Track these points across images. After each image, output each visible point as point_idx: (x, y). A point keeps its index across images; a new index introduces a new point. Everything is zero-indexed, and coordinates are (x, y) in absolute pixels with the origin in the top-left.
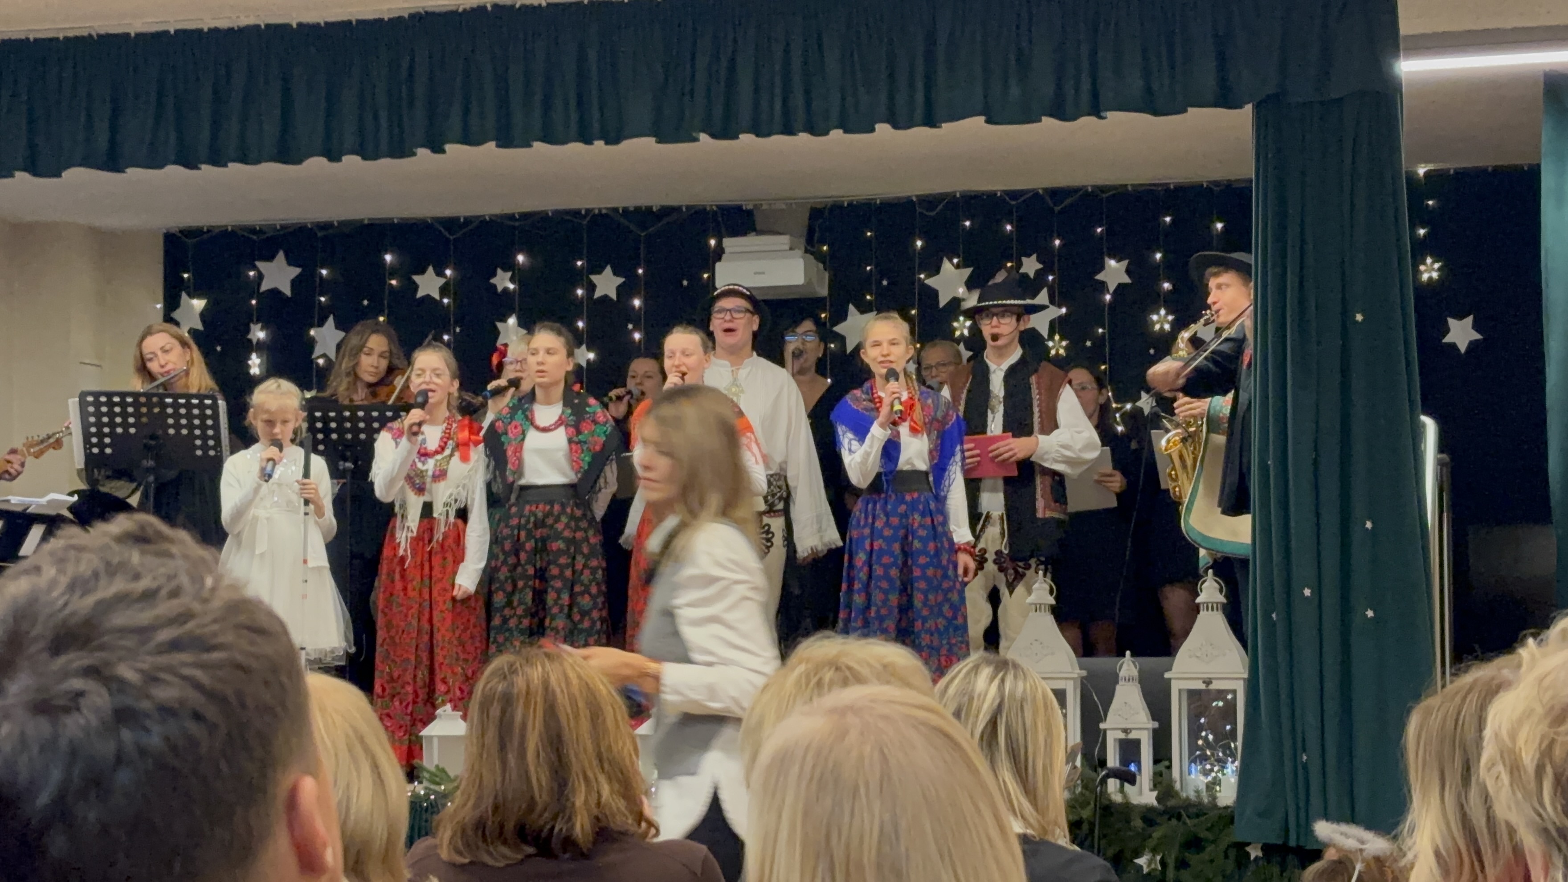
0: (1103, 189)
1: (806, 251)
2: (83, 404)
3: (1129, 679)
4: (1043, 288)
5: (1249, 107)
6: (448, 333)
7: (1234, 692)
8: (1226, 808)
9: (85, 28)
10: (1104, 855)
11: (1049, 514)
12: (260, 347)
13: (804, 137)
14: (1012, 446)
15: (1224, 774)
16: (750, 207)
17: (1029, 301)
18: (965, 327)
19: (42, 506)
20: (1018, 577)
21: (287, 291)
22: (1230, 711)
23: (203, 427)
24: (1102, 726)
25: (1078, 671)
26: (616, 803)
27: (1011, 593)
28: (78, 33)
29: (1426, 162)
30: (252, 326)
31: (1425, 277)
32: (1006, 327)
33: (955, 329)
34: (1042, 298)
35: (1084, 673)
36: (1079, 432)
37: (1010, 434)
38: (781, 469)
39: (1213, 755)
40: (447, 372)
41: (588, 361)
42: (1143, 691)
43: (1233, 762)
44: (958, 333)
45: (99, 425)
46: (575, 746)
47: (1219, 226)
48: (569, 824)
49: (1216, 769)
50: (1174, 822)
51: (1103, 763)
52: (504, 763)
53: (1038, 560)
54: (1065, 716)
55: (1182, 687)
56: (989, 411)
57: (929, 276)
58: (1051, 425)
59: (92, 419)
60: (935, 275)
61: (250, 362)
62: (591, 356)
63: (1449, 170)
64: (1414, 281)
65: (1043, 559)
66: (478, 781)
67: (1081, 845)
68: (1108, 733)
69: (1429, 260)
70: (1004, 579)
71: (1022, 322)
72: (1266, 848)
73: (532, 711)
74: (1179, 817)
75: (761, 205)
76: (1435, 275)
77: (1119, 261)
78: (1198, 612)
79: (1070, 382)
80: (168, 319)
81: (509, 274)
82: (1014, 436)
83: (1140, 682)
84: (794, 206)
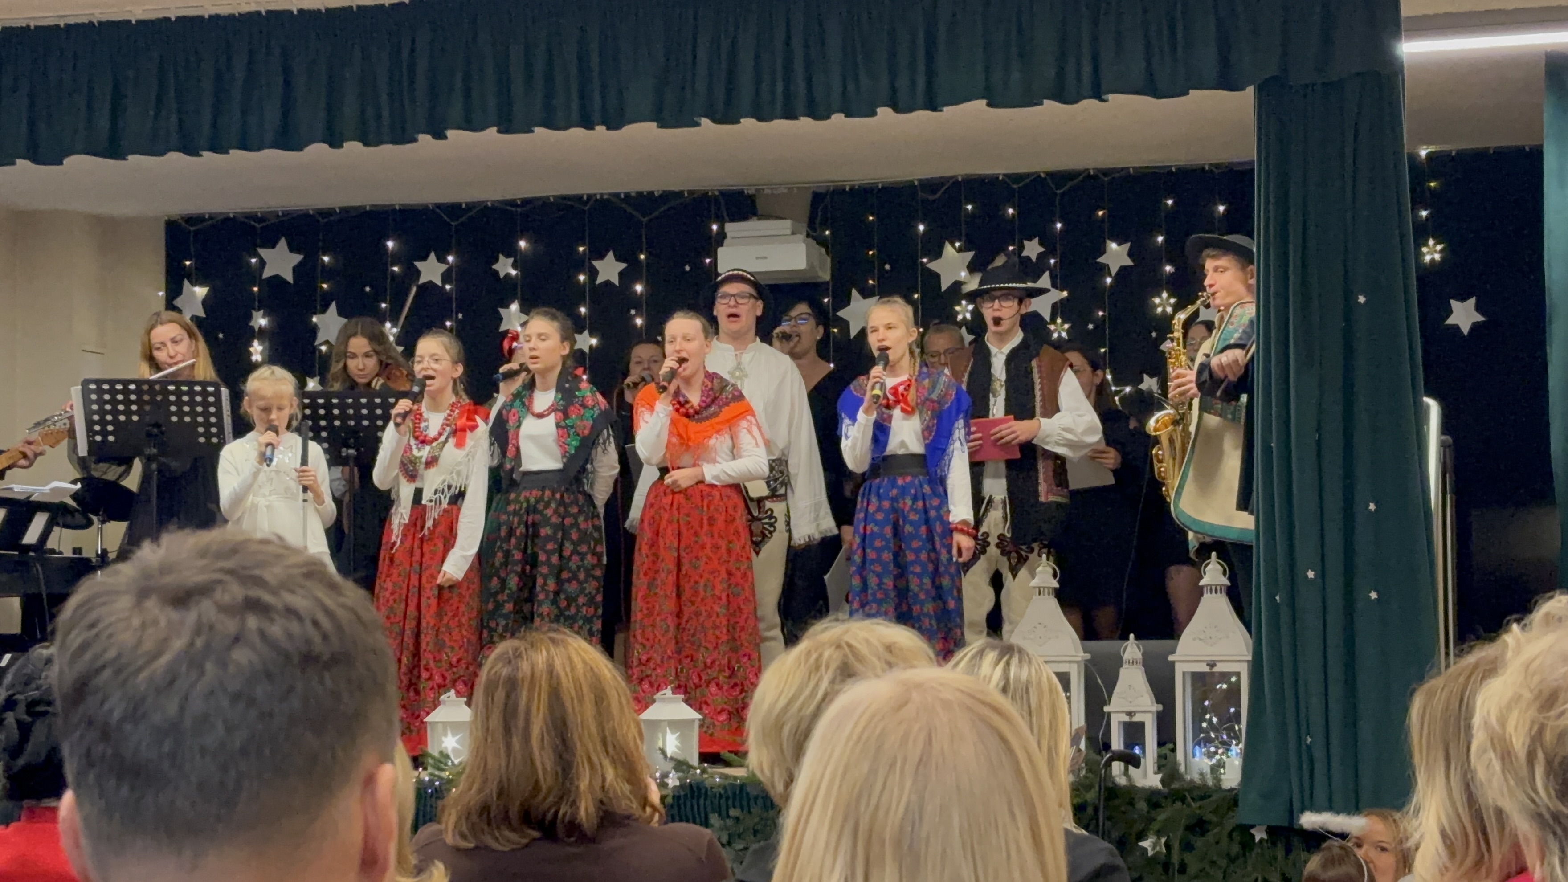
0: (1106, 172)
1: (808, 236)
2: (86, 393)
3: (1133, 662)
4: (1044, 272)
5: (1250, 90)
6: (450, 319)
7: (1238, 674)
8: (1231, 790)
9: (85, 15)
10: (1109, 837)
11: (1052, 498)
12: (261, 334)
13: (805, 122)
14: (1013, 429)
15: (1228, 757)
16: (752, 191)
17: (1030, 285)
18: (967, 311)
19: (43, 494)
20: (1022, 561)
21: (289, 277)
22: (1234, 692)
23: (206, 414)
24: (1106, 709)
25: (1082, 654)
26: (621, 788)
27: (1014, 576)
28: (80, 20)
29: (1428, 143)
30: (254, 313)
31: (1428, 258)
32: (1007, 310)
33: (957, 313)
34: (1045, 281)
35: (1088, 656)
36: (1080, 416)
37: (1012, 416)
38: (783, 454)
39: (1216, 736)
40: (447, 357)
41: (591, 347)
42: (1146, 672)
43: (1237, 745)
44: (960, 317)
45: (102, 413)
46: (580, 729)
47: (1221, 208)
48: (574, 807)
49: (1220, 751)
50: (1179, 804)
51: (1107, 746)
52: (509, 746)
53: (1042, 543)
54: (1069, 698)
55: (1185, 670)
56: (991, 395)
57: (930, 261)
58: (1053, 408)
59: (95, 407)
60: (936, 259)
61: (252, 349)
62: (594, 341)
63: (1451, 151)
64: (1416, 262)
65: (1046, 543)
66: (482, 765)
67: (1086, 828)
68: (1113, 716)
69: (1431, 242)
70: (1007, 563)
71: (1023, 307)
72: (1270, 830)
73: (536, 695)
74: (1183, 800)
75: (763, 190)
76: (1437, 257)
77: (1119, 244)
78: (1202, 595)
79: (1071, 366)
80: (170, 306)
81: (511, 260)
82: (1016, 419)
83: (1144, 666)
84: (795, 191)
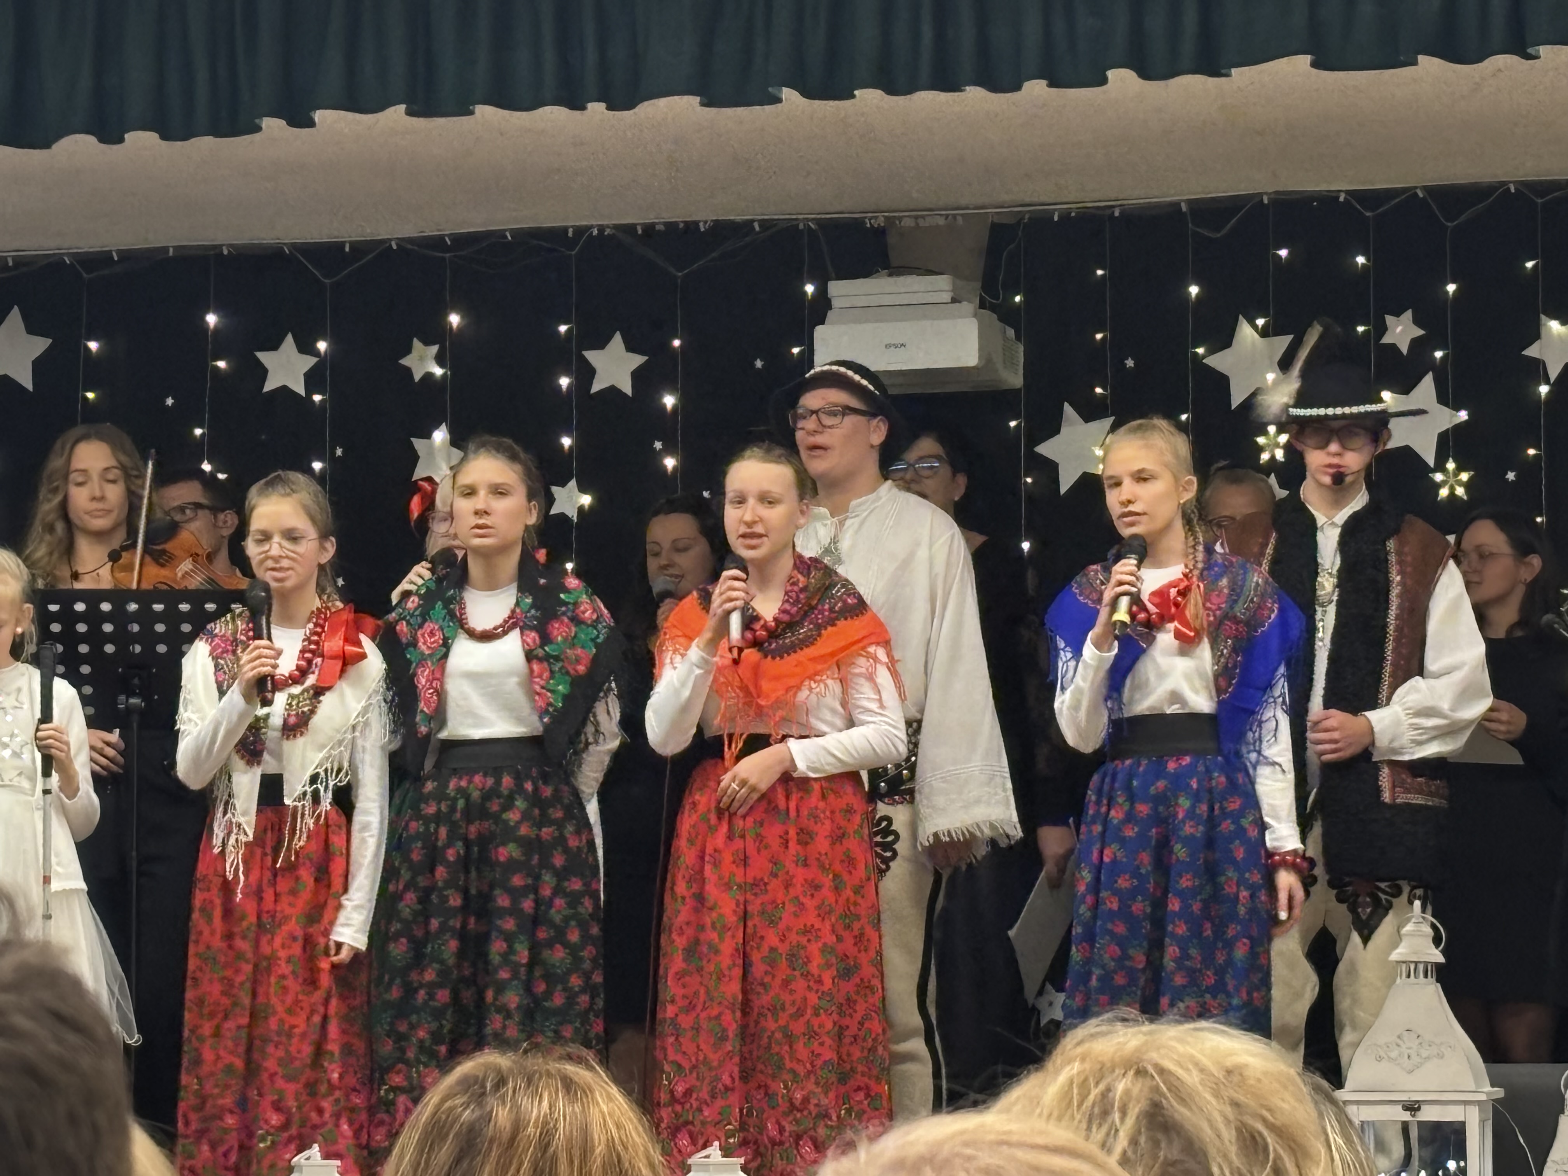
0: (1537, 189)
1: (982, 305)
4: (1425, 373)
6: (321, 457)
18: (1277, 445)
20: (1379, 911)
21: (26, 379)
25: (1488, 1088)
33: (1261, 449)
34: (1424, 392)
44: (1265, 457)
53: (1414, 879)
57: (1211, 352)
60: (1222, 349)
62: (586, 500)
75: (900, 219)
81: (434, 349)
84: (960, 221)
